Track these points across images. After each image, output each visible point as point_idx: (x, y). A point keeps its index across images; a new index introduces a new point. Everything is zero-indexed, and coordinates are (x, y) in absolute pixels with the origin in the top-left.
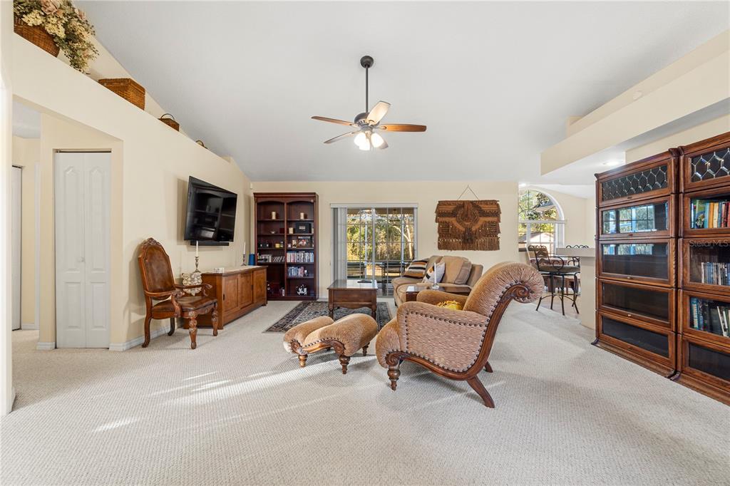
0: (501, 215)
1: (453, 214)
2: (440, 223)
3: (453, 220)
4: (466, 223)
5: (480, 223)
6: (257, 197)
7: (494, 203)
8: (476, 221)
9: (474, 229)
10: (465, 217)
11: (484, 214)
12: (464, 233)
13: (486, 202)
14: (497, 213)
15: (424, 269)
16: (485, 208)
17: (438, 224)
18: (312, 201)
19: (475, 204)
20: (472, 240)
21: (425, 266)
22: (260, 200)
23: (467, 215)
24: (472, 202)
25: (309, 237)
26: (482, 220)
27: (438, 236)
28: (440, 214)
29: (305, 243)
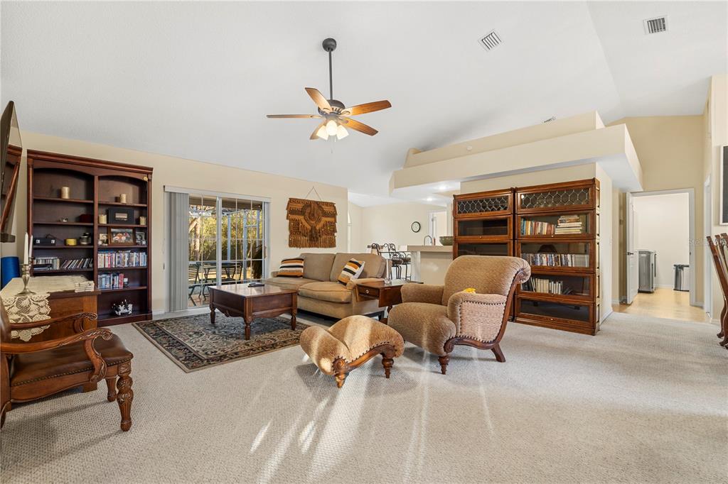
0: (337, 217)
1: (302, 212)
2: (291, 220)
3: (301, 218)
4: (312, 222)
5: (322, 223)
6: (34, 159)
7: (332, 205)
8: (319, 220)
9: (317, 228)
10: (312, 216)
11: (326, 214)
12: (311, 231)
13: (327, 204)
14: (334, 215)
15: (302, 267)
16: (326, 209)
17: (288, 221)
18: (146, 179)
19: (319, 204)
20: (317, 239)
21: (302, 264)
22: (40, 165)
23: (313, 215)
24: (317, 203)
25: (131, 230)
26: (324, 219)
27: (288, 233)
28: (291, 211)
29: (124, 238)
